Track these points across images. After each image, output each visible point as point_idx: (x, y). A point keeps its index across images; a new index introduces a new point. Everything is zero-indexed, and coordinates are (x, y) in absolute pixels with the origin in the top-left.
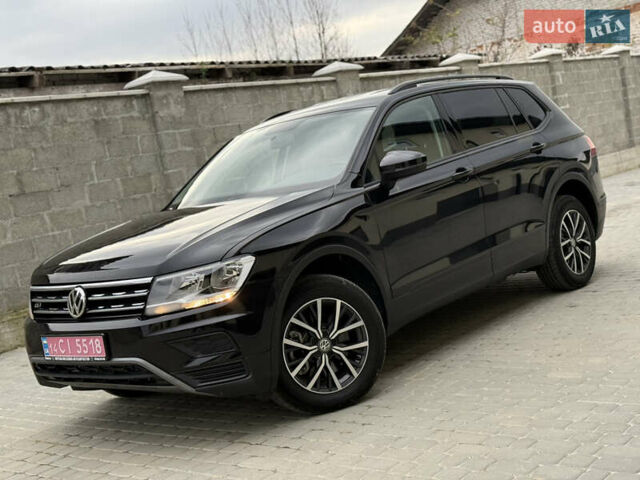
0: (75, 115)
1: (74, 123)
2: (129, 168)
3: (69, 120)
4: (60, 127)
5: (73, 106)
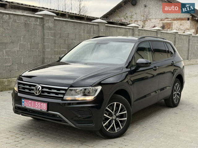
0: (19, 20)
1: (19, 22)
2: (33, 40)
3: (17, 21)
4: (14, 23)
5: (19, 17)
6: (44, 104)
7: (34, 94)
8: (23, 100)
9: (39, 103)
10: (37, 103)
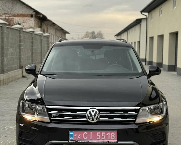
6: (113, 133)
7: (88, 121)
8: (71, 133)
9: (103, 133)
10: (98, 133)
